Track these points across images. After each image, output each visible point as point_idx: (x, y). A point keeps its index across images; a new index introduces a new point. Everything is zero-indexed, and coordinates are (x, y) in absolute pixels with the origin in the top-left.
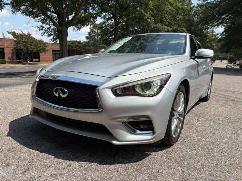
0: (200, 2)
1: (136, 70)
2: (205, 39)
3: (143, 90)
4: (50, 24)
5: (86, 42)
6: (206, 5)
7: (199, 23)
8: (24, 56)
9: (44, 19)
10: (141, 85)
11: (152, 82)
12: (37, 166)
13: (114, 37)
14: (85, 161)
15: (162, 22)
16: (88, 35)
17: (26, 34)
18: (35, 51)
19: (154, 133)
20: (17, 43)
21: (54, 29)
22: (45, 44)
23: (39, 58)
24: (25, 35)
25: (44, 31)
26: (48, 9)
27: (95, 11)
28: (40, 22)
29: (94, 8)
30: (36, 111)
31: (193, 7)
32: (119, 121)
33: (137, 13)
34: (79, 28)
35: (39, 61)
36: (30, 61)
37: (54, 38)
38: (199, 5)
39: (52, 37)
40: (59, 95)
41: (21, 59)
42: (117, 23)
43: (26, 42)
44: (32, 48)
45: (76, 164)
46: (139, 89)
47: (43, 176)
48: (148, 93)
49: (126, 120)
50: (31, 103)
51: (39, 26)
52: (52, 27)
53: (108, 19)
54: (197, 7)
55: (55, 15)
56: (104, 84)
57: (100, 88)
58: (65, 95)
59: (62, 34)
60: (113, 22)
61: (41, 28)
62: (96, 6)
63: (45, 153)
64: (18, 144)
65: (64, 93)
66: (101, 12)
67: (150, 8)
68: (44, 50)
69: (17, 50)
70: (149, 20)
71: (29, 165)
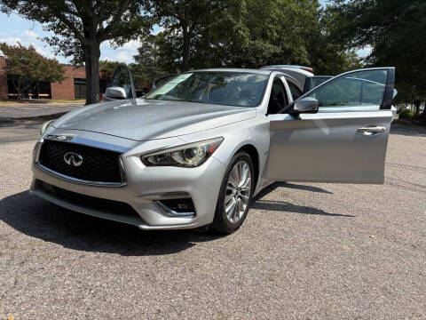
0: (332, 4)
1: (174, 132)
2: (339, 66)
3: (184, 159)
4: (68, 36)
5: (135, 65)
6: (340, 9)
7: (328, 39)
8: (22, 87)
9: (59, 26)
10: (182, 151)
11: (196, 148)
12: (38, 257)
13: (182, 59)
14: (104, 252)
15: (264, 36)
16: (137, 54)
17: (27, 48)
18: (41, 79)
19: (195, 215)
20: (10, 64)
21: (76, 44)
22: (60, 67)
23: (49, 92)
24: (24, 49)
25: (57, 47)
26: (67, 9)
27: (149, 14)
28: (52, 32)
29: (148, 8)
30: (38, 184)
31: (320, 11)
32: (149, 200)
33: (220, 20)
34: (121, 43)
35: (50, 97)
36: (33, 97)
37: (75, 59)
38: (330, 9)
39: (72, 57)
40: (72, 162)
41: (16, 92)
42: (187, 36)
43: (27, 63)
44: (37, 74)
45: (91, 255)
46: (179, 157)
47: (45, 268)
48: (190, 162)
49: (158, 197)
50: (31, 172)
51: (51, 39)
52: (74, 40)
53: (173, 28)
54: (326, 12)
55: (79, 19)
56: (130, 149)
57: (124, 155)
58: (79, 163)
59: (89, 53)
60: (180, 33)
61: (53, 42)
62: (152, 4)
63: (51, 241)
64: (13, 230)
65: (78, 160)
66: (160, 16)
67: (242, 14)
68: (59, 78)
69: (10, 76)
70: (241, 32)
71: (28, 255)
